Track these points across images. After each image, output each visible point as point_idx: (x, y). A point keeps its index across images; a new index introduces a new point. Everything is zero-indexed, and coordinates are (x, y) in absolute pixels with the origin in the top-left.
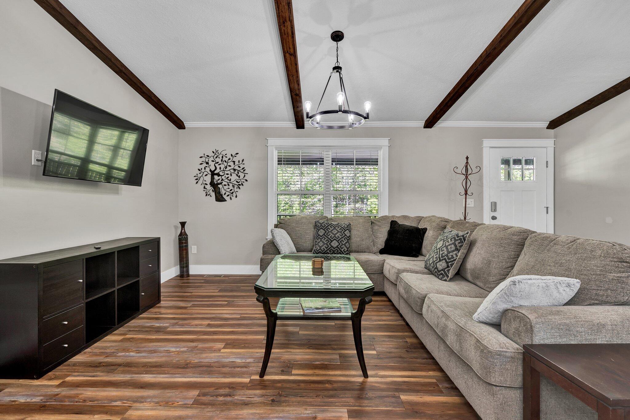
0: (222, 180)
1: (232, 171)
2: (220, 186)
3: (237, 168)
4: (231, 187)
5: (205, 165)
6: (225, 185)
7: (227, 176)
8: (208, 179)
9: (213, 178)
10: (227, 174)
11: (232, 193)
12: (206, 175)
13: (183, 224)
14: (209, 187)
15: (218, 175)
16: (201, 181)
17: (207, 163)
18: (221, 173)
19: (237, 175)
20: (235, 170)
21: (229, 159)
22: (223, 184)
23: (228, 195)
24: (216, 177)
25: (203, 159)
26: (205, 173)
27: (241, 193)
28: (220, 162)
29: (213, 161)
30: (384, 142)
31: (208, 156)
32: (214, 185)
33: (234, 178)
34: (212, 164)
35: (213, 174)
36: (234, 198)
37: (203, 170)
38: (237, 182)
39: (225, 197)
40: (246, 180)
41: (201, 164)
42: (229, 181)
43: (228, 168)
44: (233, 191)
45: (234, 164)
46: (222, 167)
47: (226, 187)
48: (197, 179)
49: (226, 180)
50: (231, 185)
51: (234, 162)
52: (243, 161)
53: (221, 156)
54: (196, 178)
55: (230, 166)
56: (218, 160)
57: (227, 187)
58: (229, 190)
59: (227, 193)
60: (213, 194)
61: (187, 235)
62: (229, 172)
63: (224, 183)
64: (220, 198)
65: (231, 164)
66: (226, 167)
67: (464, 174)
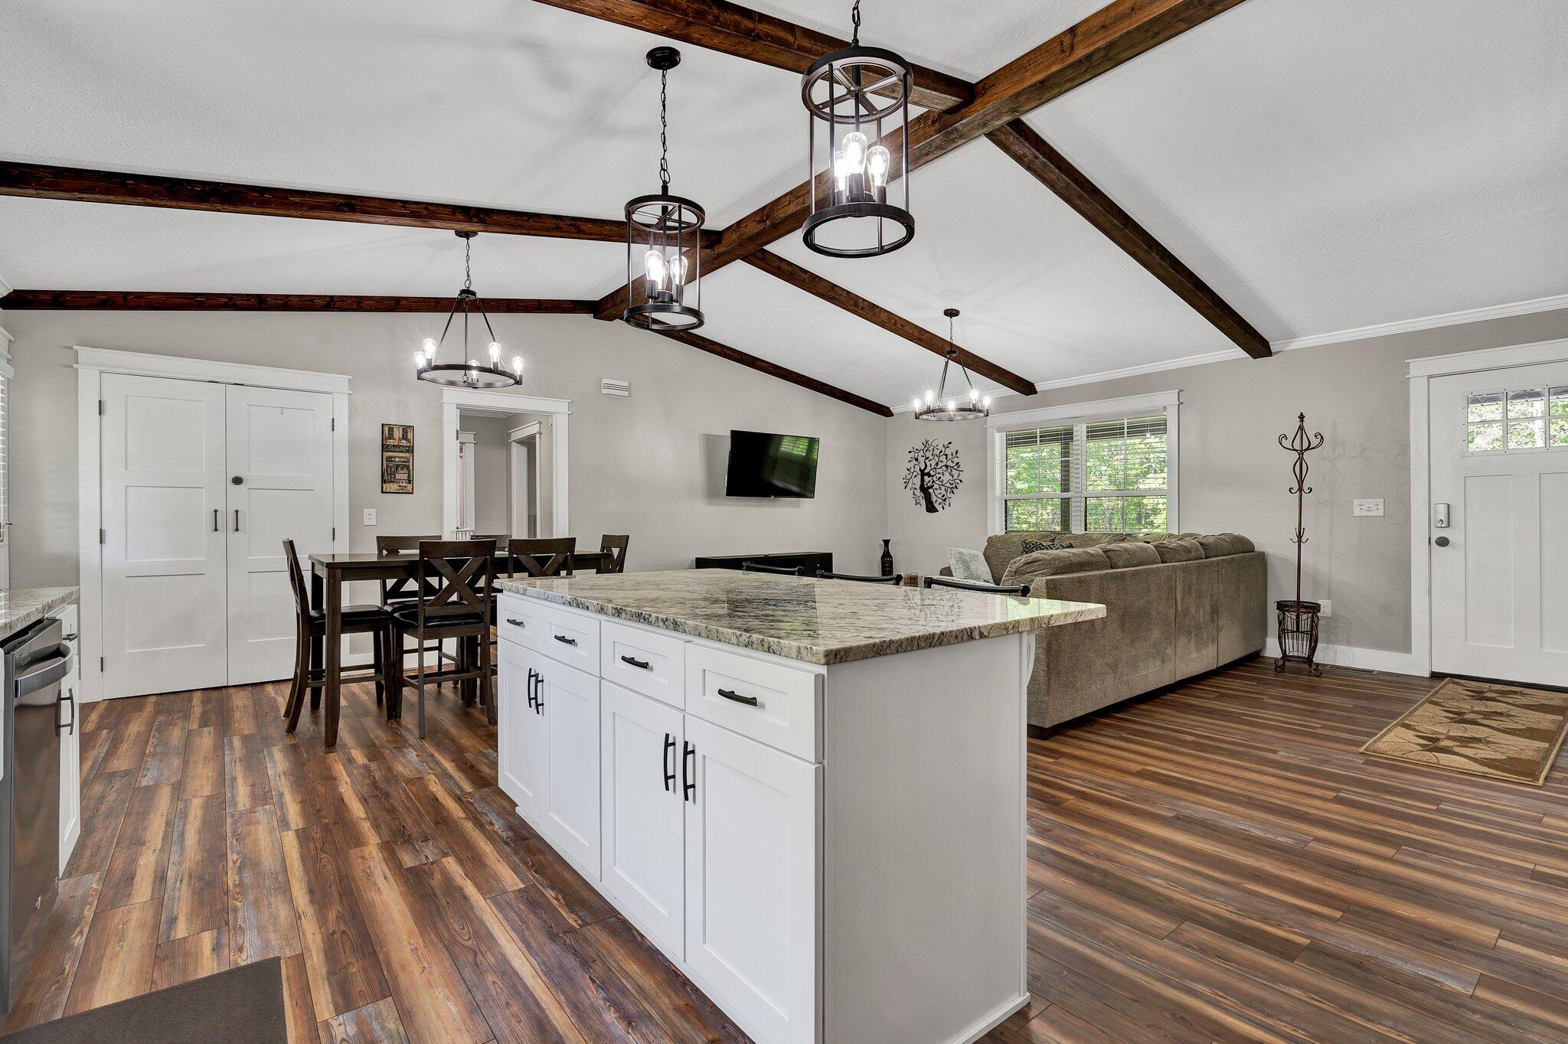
0: (933, 482)
1: (944, 468)
2: (931, 491)
3: (949, 463)
4: (943, 492)
5: (914, 462)
6: (936, 489)
7: (938, 476)
8: (917, 481)
9: (923, 480)
10: (939, 473)
11: (945, 500)
12: (915, 476)
13: (886, 542)
14: (918, 492)
15: (929, 475)
16: (909, 486)
17: (917, 460)
18: (932, 473)
19: (950, 474)
20: (947, 466)
21: (941, 452)
22: (934, 487)
23: (940, 504)
24: (926, 478)
25: (912, 455)
26: (915, 473)
27: (956, 499)
28: (931, 458)
29: (923, 456)
30: (1169, 398)
31: (917, 450)
32: (924, 489)
33: (946, 477)
34: (922, 460)
35: (923, 473)
36: (946, 507)
37: (912, 470)
38: (950, 483)
39: (936, 505)
40: (961, 481)
41: (910, 461)
42: (940, 483)
43: (940, 465)
44: (945, 497)
45: (947, 458)
46: (933, 463)
47: (937, 492)
48: (905, 483)
49: (938, 482)
50: (943, 488)
51: (946, 455)
52: (957, 453)
53: (931, 449)
54: (905, 480)
55: (942, 462)
56: (929, 454)
57: (939, 491)
58: (940, 496)
59: (940, 501)
60: (923, 502)
61: (891, 557)
62: (940, 471)
63: (936, 486)
64: (931, 508)
65: (943, 458)
66: (937, 464)
67: (1296, 450)
